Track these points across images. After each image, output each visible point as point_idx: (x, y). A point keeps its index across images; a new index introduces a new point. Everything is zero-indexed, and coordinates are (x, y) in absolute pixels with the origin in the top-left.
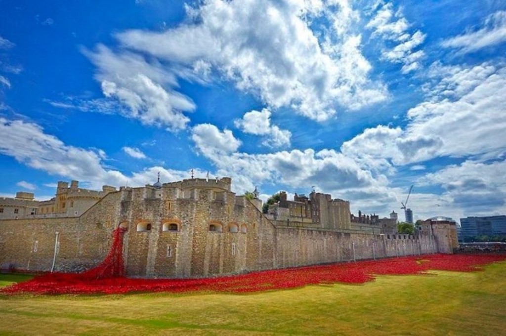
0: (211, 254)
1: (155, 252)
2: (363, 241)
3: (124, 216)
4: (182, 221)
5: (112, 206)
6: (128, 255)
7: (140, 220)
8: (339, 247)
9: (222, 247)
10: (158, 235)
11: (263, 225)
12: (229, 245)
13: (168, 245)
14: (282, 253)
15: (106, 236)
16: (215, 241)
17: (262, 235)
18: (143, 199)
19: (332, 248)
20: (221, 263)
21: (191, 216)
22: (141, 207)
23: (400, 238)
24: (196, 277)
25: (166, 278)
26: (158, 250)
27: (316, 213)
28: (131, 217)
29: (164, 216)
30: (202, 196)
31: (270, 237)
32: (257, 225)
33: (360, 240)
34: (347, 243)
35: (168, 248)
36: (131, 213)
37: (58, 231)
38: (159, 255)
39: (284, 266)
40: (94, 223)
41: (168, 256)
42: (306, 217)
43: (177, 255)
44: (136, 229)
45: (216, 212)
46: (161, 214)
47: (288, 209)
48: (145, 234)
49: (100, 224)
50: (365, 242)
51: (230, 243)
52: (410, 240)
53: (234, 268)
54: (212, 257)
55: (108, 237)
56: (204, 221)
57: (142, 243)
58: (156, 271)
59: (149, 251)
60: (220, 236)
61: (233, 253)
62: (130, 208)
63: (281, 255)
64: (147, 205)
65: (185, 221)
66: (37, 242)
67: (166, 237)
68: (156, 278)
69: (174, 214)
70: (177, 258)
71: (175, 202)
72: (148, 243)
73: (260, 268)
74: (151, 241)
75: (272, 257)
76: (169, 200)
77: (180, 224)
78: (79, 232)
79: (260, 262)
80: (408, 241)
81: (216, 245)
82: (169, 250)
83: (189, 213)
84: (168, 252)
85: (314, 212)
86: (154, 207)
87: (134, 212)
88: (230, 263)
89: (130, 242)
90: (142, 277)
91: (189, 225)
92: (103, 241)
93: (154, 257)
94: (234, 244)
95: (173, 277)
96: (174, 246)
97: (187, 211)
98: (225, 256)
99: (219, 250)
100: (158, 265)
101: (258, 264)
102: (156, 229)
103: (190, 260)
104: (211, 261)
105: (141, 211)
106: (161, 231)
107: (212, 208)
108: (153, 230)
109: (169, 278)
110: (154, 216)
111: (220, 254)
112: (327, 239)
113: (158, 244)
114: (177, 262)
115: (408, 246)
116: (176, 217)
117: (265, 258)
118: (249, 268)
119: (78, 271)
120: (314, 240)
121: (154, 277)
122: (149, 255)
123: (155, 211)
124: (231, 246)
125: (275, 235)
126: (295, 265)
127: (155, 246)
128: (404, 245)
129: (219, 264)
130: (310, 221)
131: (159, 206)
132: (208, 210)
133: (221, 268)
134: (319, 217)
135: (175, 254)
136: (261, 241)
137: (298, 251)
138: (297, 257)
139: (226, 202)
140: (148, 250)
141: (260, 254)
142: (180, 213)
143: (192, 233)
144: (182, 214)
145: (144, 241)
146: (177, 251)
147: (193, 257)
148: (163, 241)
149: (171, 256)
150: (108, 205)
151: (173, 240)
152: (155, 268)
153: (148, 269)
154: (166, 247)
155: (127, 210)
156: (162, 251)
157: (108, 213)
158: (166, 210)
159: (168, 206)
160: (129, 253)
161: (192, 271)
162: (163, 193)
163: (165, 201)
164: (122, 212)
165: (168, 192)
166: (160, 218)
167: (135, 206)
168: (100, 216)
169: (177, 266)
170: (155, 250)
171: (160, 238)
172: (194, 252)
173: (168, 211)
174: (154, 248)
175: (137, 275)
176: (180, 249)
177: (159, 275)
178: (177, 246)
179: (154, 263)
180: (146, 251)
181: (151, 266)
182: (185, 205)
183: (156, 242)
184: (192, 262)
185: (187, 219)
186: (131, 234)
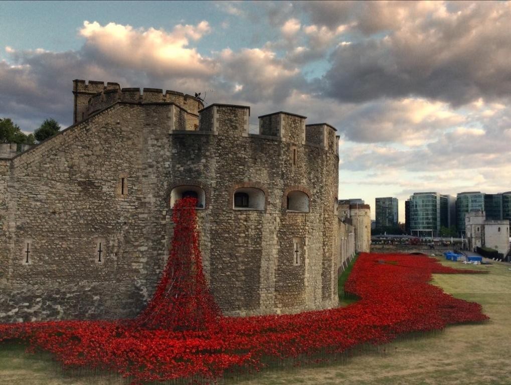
1: (275, 256)
3: (190, 171)
4: (311, 192)
5: (129, 139)
6: (212, 264)
7: (241, 184)
10: (278, 220)
13: (294, 241)
15: (118, 216)
21: (322, 181)
22: (242, 154)
26: (281, 252)
28: (214, 175)
29: (287, 178)
35: (295, 247)
36: (214, 165)
38: (282, 263)
40: (71, 181)
41: (295, 264)
43: (307, 261)
44: (230, 204)
46: (283, 174)
48: (254, 215)
49: (91, 184)
55: (122, 220)
57: (247, 236)
58: (279, 297)
59: (264, 254)
62: (212, 150)
64: (255, 150)
65: (315, 191)
67: (291, 225)
68: (279, 312)
69: (301, 174)
70: (307, 267)
71: (302, 149)
72: (258, 238)
74: (265, 233)
76: (294, 145)
77: (310, 197)
82: (297, 251)
83: (319, 176)
84: (295, 256)
86: (270, 157)
87: (223, 162)
89: (215, 235)
90: (253, 313)
91: (318, 200)
92: (109, 232)
93: (273, 267)
96: (302, 244)
97: (317, 170)
100: (281, 284)
102: (274, 205)
103: (321, 272)
105: (243, 162)
106: (283, 211)
108: (269, 208)
110: (272, 175)
113: (280, 239)
114: (307, 275)
116: (304, 181)
119: (27, 317)
121: (275, 309)
122: (264, 263)
123: (273, 166)
127: (275, 242)
131: (279, 155)
135: (304, 259)
140: (260, 252)
142: (310, 173)
143: (322, 217)
144: (312, 176)
145: (252, 232)
146: (307, 253)
147: (323, 264)
148: (287, 233)
149: (299, 264)
150: (115, 135)
151: (301, 231)
152: (276, 291)
153: (263, 295)
154: (291, 245)
155: (198, 157)
156: (285, 253)
157: (118, 156)
158: (291, 164)
159: (293, 158)
160: (213, 259)
161: (323, 293)
162: (285, 127)
163: (288, 145)
164: (177, 159)
165: (293, 125)
166: (282, 181)
167: (224, 148)
168: (90, 163)
169: (306, 284)
170: (275, 251)
171: (283, 226)
172: (324, 254)
173: (293, 169)
174: (272, 248)
175: (239, 308)
176: (310, 249)
177: (285, 305)
178: (307, 244)
179: (273, 279)
180: (257, 254)
181: (268, 288)
182: (315, 158)
183: (275, 234)
184: (323, 274)
185: (317, 188)
186: (216, 214)
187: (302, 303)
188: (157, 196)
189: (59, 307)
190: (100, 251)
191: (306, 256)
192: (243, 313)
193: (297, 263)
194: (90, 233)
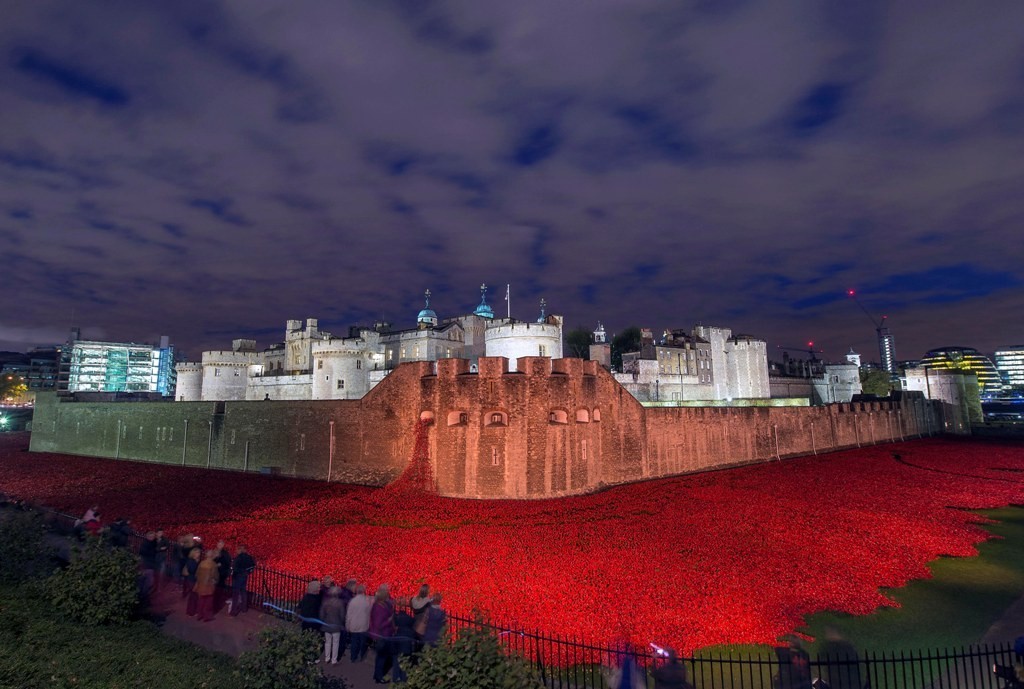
0: (554, 461)
1: (476, 458)
2: (793, 421)
3: (427, 401)
4: (510, 411)
5: (407, 383)
6: (437, 461)
7: (452, 409)
8: (749, 435)
9: (568, 448)
10: (478, 432)
11: (624, 406)
12: (577, 444)
13: (493, 447)
14: (656, 451)
15: (402, 429)
16: (559, 439)
17: (623, 423)
18: (453, 377)
19: (737, 437)
20: (569, 474)
21: (523, 401)
22: (452, 390)
23: (863, 409)
24: (535, 496)
25: (493, 498)
26: (480, 455)
27: (705, 365)
28: (437, 404)
29: (485, 403)
30: (537, 370)
31: (636, 426)
32: (616, 407)
33: (787, 419)
34: (764, 425)
35: (494, 451)
36: (438, 398)
37: (331, 420)
38: (482, 462)
39: (660, 472)
40: (382, 410)
41: (494, 464)
42: (688, 374)
43: (507, 462)
44: (447, 422)
45: (557, 393)
46: (481, 400)
47: (656, 362)
48: (460, 429)
49: (391, 410)
50: (797, 422)
51: (579, 441)
52: (883, 414)
53: (587, 481)
54: (555, 465)
56: (542, 409)
57: (457, 444)
58: (480, 487)
59: (468, 456)
60: (564, 431)
61: (584, 457)
62: (436, 388)
63: (654, 455)
64: (460, 386)
65: (514, 410)
66: (303, 435)
67: (490, 436)
68: (479, 497)
69: (499, 399)
70: (506, 467)
71: (500, 380)
72: (464, 445)
73: (623, 478)
74: (468, 442)
75: (640, 459)
76: (490, 378)
77: (509, 414)
78: (362, 422)
79: (623, 468)
80: (878, 414)
81: (559, 446)
82: (495, 455)
83: (520, 397)
84: (494, 459)
85: (702, 363)
86: (470, 389)
87: (442, 396)
88: (580, 472)
89: (439, 442)
90: (460, 496)
91: (520, 416)
93: (475, 465)
94: (584, 442)
95: (503, 497)
96: (501, 449)
97: (518, 394)
98: (573, 462)
99: (564, 453)
100: (482, 478)
101: (620, 471)
102: (475, 423)
103: (526, 471)
104: (554, 471)
105: (451, 394)
106: (482, 426)
107: (552, 386)
108: (471, 425)
109: (498, 498)
110: (471, 403)
111: (565, 459)
112: (728, 421)
113: (480, 446)
114: (507, 473)
115: (879, 424)
116: (502, 403)
117: (631, 460)
118: (606, 478)
119: (365, 482)
120: (707, 424)
121: (477, 495)
122: (468, 463)
123: (472, 395)
124: (581, 445)
125: (644, 421)
126: (677, 470)
127: (476, 448)
128: (872, 421)
129: (565, 474)
130: (696, 380)
131: (477, 388)
132: (546, 391)
133: (569, 481)
134: (710, 372)
135: (503, 461)
136: (622, 432)
137: (682, 445)
138: (680, 457)
139: (571, 376)
140: (465, 455)
141: (622, 454)
142: (508, 397)
143: (525, 429)
144: (510, 399)
145: (459, 441)
146: (506, 456)
147: (529, 465)
148: (486, 441)
149: (498, 465)
150: (400, 382)
151: (500, 440)
152: (477, 482)
153: (468, 483)
154: (490, 450)
155: (431, 393)
156: (485, 455)
157: (402, 394)
158: (488, 393)
159: (490, 388)
160: (438, 458)
161: (529, 488)
162: (481, 367)
163: (485, 379)
164: (423, 394)
165: (490, 365)
166: (480, 406)
167: (442, 386)
169: (507, 480)
170: (475, 455)
171: (482, 437)
172: (529, 458)
173: (490, 396)
174: (473, 452)
175: (452, 492)
176: (510, 454)
177: (484, 493)
178: (506, 449)
179: (475, 474)
180: (463, 456)
181: (471, 479)
182: (514, 385)
183: (476, 443)
184: (528, 473)
185: (517, 407)
186: (439, 429)
187: (502, 492)
188: (416, 417)
189: (378, 479)
190: (395, 449)
191: (506, 459)
192: (454, 495)
193: (496, 463)
194: (390, 439)
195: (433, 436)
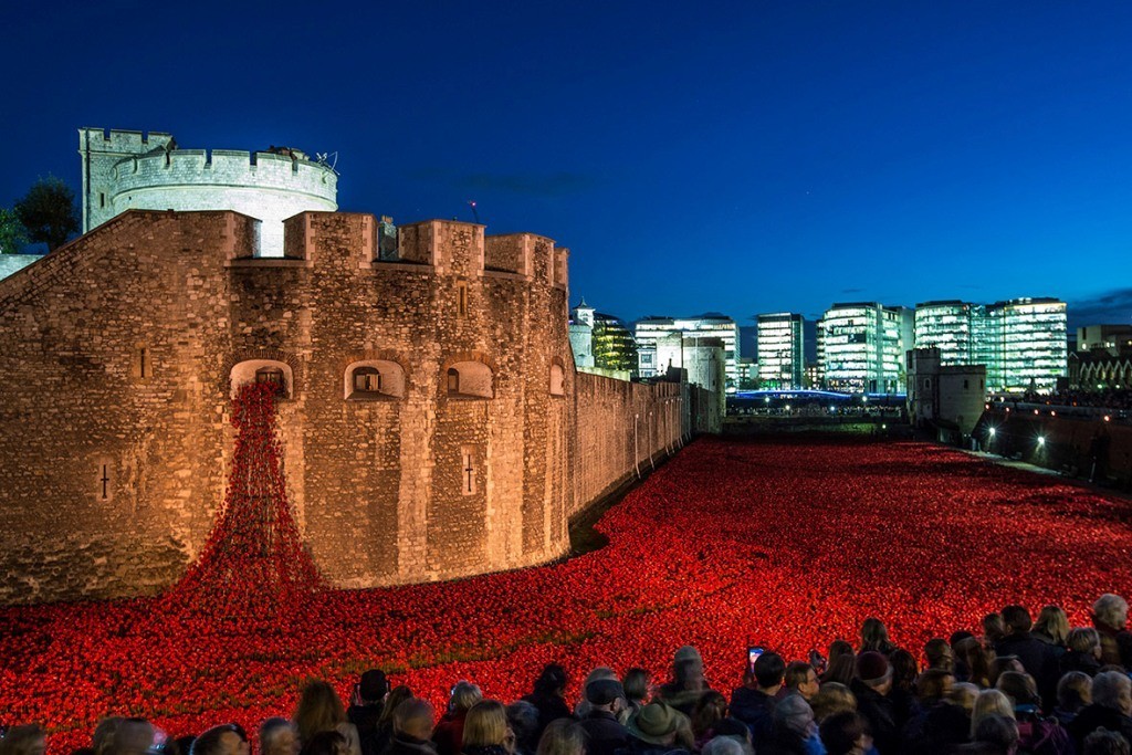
0: (554, 478)
1: (426, 480)
3: (262, 333)
4: (497, 361)
5: (152, 277)
7: (358, 354)
10: (431, 415)
13: (464, 451)
15: (135, 417)
18: (362, 265)
21: (520, 340)
22: (360, 300)
24: (534, 558)
25: (464, 574)
26: (437, 472)
28: (308, 340)
29: (448, 341)
30: (538, 267)
35: (466, 461)
36: (307, 321)
38: (441, 491)
40: (46, 356)
41: (465, 493)
43: (490, 486)
44: (339, 390)
46: (439, 334)
48: (385, 409)
49: (85, 361)
55: (143, 423)
56: (543, 359)
57: (372, 447)
58: (435, 552)
59: (404, 477)
62: (303, 295)
64: (383, 292)
65: (505, 359)
67: (458, 423)
68: (434, 577)
69: (476, 331)
70: (490, 496)
71: (478, 284)
72: (394, 450)
74: (407, 441)
76: (460, 278)
77: (495, 370)
82: (469, 470)
83: (515, 330)
84: (466, 479)
86: (413, 303)
87: (324, 316)
89: (312, 447)
90: (384, 582)
91: (514, 376)
92: (119, 445)
93: (424, 497)
96: (480, 455)
97: (510, 321)
100: (438, 528)
102: (423, 390)
103: (521, 502)
104: (553, 500)
105: (359, 314)
106: (440, 400)
108: (413, 395)
109: (474, 573)
110: (415, 337)
113: (436, 448)
114: (490, 511)
116: (483, 342)
121: (427, 574)
122: (404, 494)
123: (419, 318)
127: (425, 456)
131: (431, 298)
132: (549, 318)
135: (484, 483)
140: (397, 474)
142: (494, 328)
143: (522, 406)
144: (498, 332)
145: (381, 440)
146: (489, 471)
147: (525, 488)
148: (448, 438)
149: (473, 493)
150: (126, 273)
151: (477, 432)
152: (428, 541)
153: (404, 546)
154: (458, 459)
155: (279, 307)
156: (445, 473)
157: (131, 308)
158: (454, 314)
159: (458, 302)
160: (309, 489)
161: (525, 541)
162: (441, 246)
163: (449, 279)
164: (239, 312)
165: (458, 243)
166: (438, 346)
167: (326, 290)
168: (81, 324)
169: (489, 526)
170: (425, 473)
171: (440, 425)
172: (526, 473)
173: (459, 322)
174: (419, 466)
175: (360, 574)
176: (495, 465)
177: (446, 566)
178: (489, 455)
179: (422, 520)
180: (390, 479)
181: (413, 536)
182: (504, 299)
183: (426, 442)
184: (524, 507)
185: (510, 354)
186: (313, 409)
187: (482, 559)
188: (205, 379)
189: (32, 581)
190: (105, 480)
191: (489, 477)
192: (366, 582)
193: (470, 490)
194: (85, 448)
195: (290, 430)
